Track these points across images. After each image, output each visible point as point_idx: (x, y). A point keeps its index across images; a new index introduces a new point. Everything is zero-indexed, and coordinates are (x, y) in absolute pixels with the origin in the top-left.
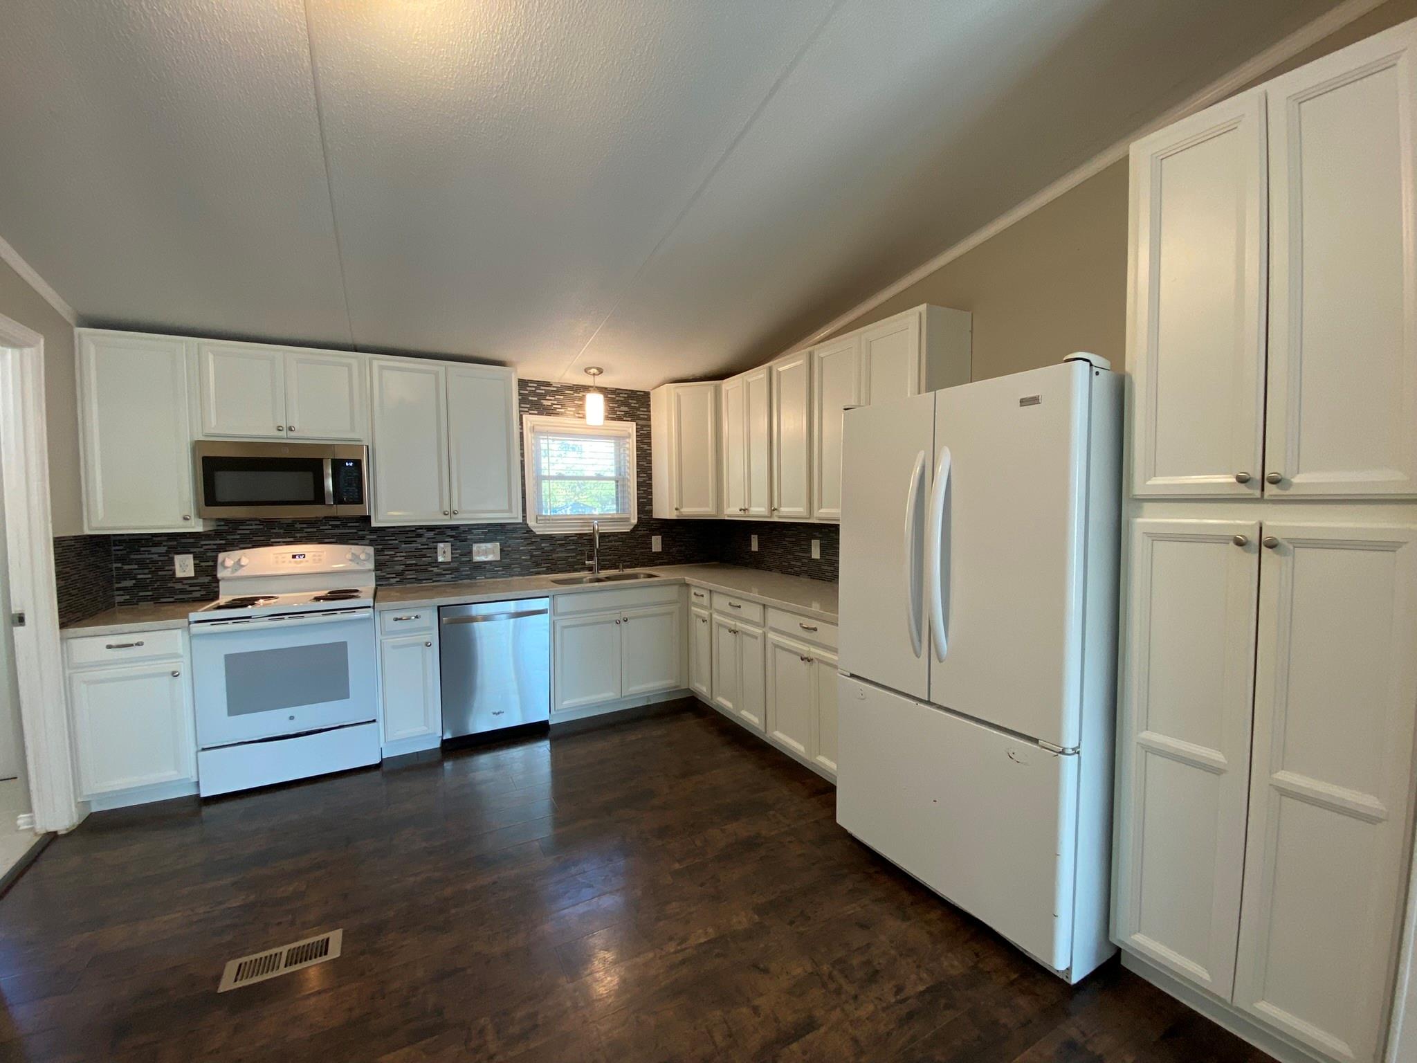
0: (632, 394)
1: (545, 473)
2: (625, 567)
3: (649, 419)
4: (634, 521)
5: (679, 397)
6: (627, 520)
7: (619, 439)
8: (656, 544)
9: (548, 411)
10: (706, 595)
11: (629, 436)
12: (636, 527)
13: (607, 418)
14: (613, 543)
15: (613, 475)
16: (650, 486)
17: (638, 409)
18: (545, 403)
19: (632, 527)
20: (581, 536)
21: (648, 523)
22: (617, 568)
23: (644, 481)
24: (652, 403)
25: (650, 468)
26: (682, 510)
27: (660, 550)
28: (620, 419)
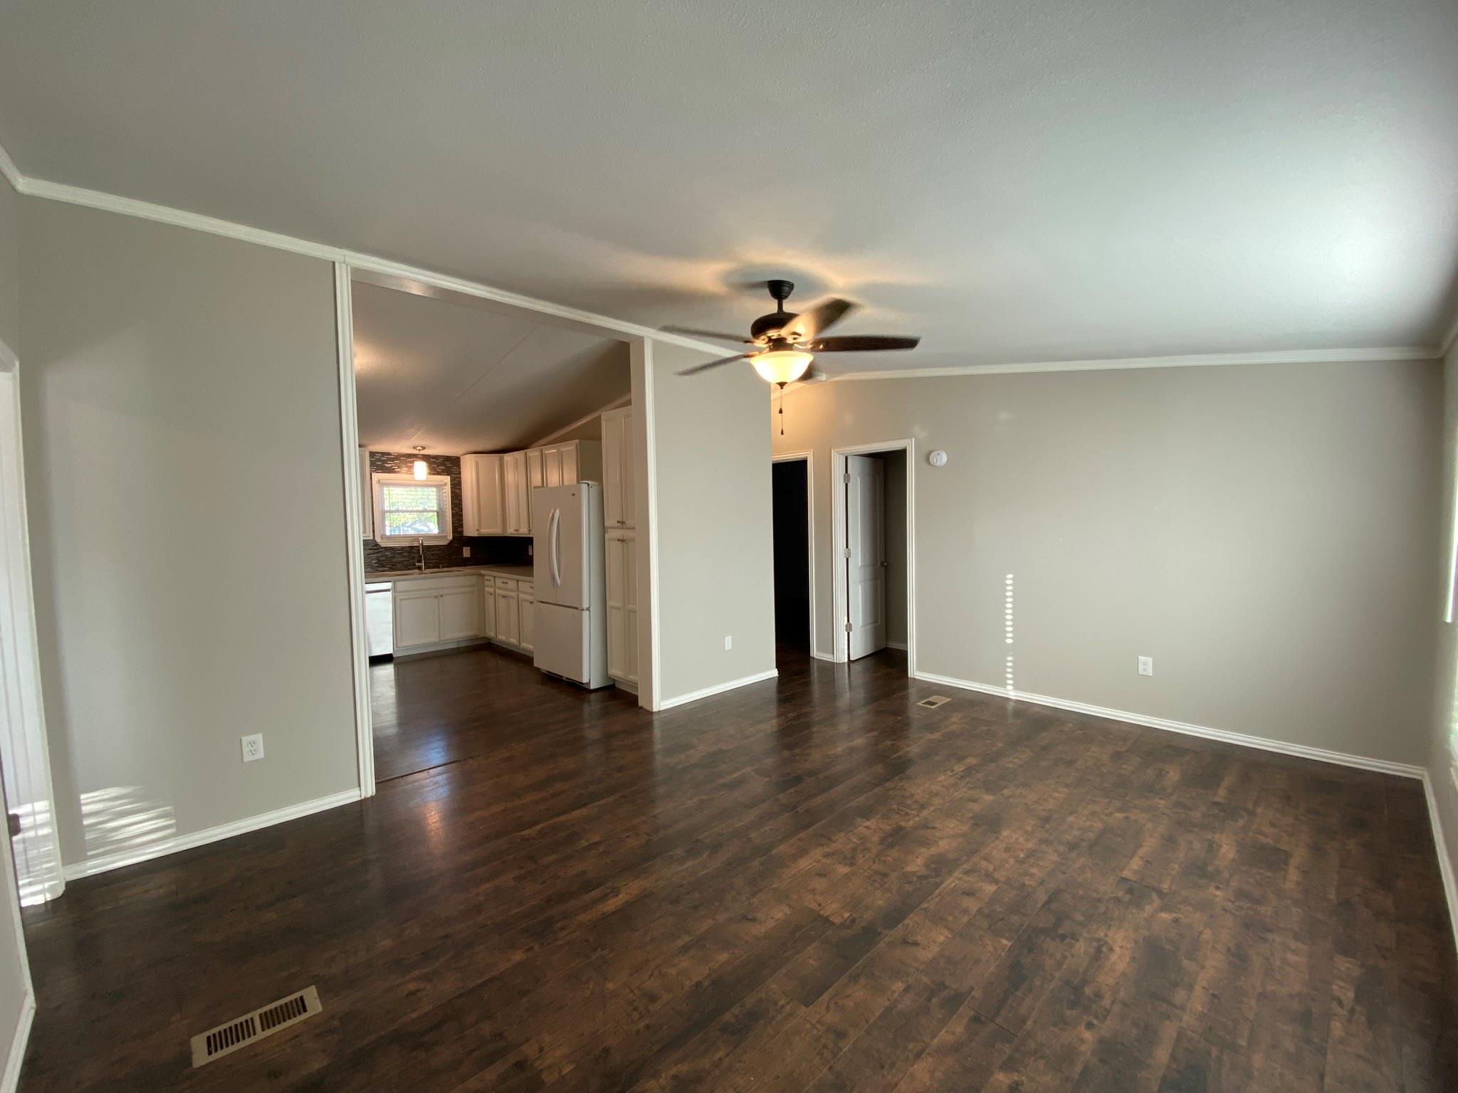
0: (447, 459)
1: (387, 509)
2: (443, 567)
3: (460, 473)
4: (450, 537)
5: (477, 463)
6: (446, 537)
7: (439, 487)
8: (466, 552)
9: (390, 471)
10: (492, 579)
11: (446, 484)
12: (451, 542)
13: (430, 474)
14: (436, 552)
15: (435, 509)
16: (461, 516)
17: (452, 467)
18: (387, 465)
19: (448, 542)
20: (412, 548)
21: (459, 538)
22: (438, 567)
23: (457, 513)
24: (461, 464)
25: (461, 504)
26: (481, 531)
27: (469, 556)
28: (439, 474)
